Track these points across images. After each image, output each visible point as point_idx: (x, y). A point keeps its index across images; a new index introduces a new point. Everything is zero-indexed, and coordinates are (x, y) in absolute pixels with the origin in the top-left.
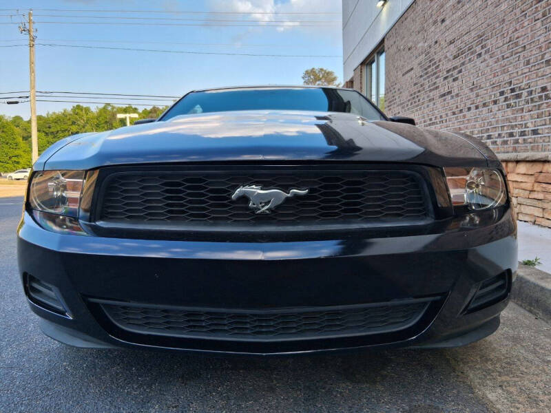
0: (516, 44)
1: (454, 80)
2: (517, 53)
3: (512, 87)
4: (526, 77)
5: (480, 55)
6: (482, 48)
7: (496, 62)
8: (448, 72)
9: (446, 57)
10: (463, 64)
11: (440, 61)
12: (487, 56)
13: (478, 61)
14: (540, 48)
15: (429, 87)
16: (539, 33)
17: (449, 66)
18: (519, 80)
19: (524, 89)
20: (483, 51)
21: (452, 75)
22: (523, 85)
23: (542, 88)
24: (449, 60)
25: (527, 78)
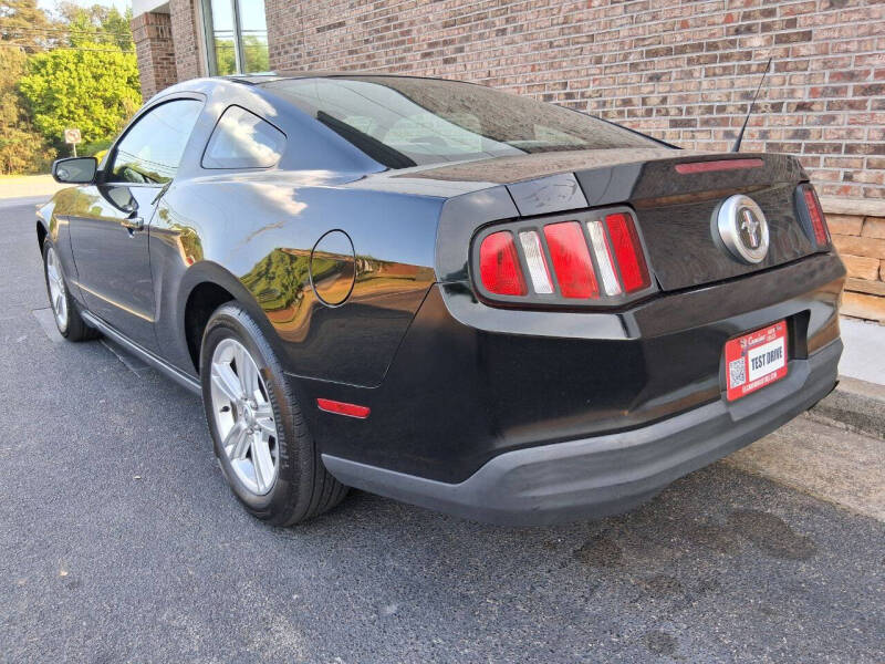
0: (578, 30)
1: (446, 61)
2: (578, 43)
3: (568, 90)
4: (594, 80)
5: (503, 31)
6: (507, 21)
7: (536, 49)
8: (431, 45)
9: (426, 20)
10: (467, 39)
11: (412, 24)
12: (517, 37)
13: (499, 42)
14: (622, 43)
15: (388, 62)
16: (619, 22)
17: (435, 36)
18: (581, 82)
19: (590, 97)
20: (510, 27)
21: (442, 53)
22: (589, 91)
23: (623, 100)
24: (433, 27)
25: (597, 82)
